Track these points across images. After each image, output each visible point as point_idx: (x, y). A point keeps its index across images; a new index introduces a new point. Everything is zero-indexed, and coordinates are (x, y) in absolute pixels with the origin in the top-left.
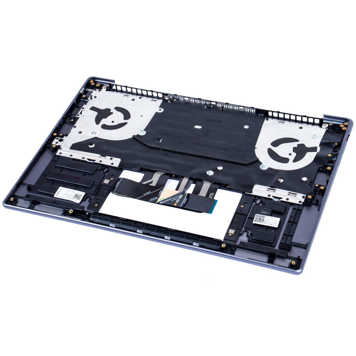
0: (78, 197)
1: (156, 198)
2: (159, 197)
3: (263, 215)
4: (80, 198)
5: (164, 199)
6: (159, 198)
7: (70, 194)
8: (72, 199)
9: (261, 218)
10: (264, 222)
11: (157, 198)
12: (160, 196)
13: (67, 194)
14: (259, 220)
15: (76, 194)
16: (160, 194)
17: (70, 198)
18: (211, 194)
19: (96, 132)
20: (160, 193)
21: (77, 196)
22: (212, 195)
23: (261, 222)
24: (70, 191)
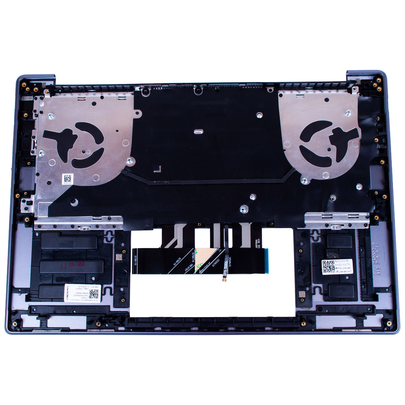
0: (95, 295)
1: (191, 266)
2: (194, 264)
3: (331, 260)
4: (98, 295)
5: (202, 265)
6: (196, 265)
7: (84, 293)
8: (89, 300)
9: (331, 264)
10: (336, 270)
11: (193, 266)
12: (195, 261)
13: (79, 294)
14: (328, 268)
15: (91, 291)
16: (194, 259)
17: (86, 299)
18: (256, 241)
19: (69, 176)
20: (193, 257)
21: (93, 294)
22: (259, 242)
23: (333, 271)
24: (80, 288)
